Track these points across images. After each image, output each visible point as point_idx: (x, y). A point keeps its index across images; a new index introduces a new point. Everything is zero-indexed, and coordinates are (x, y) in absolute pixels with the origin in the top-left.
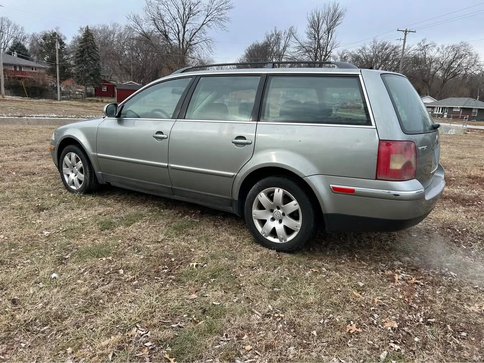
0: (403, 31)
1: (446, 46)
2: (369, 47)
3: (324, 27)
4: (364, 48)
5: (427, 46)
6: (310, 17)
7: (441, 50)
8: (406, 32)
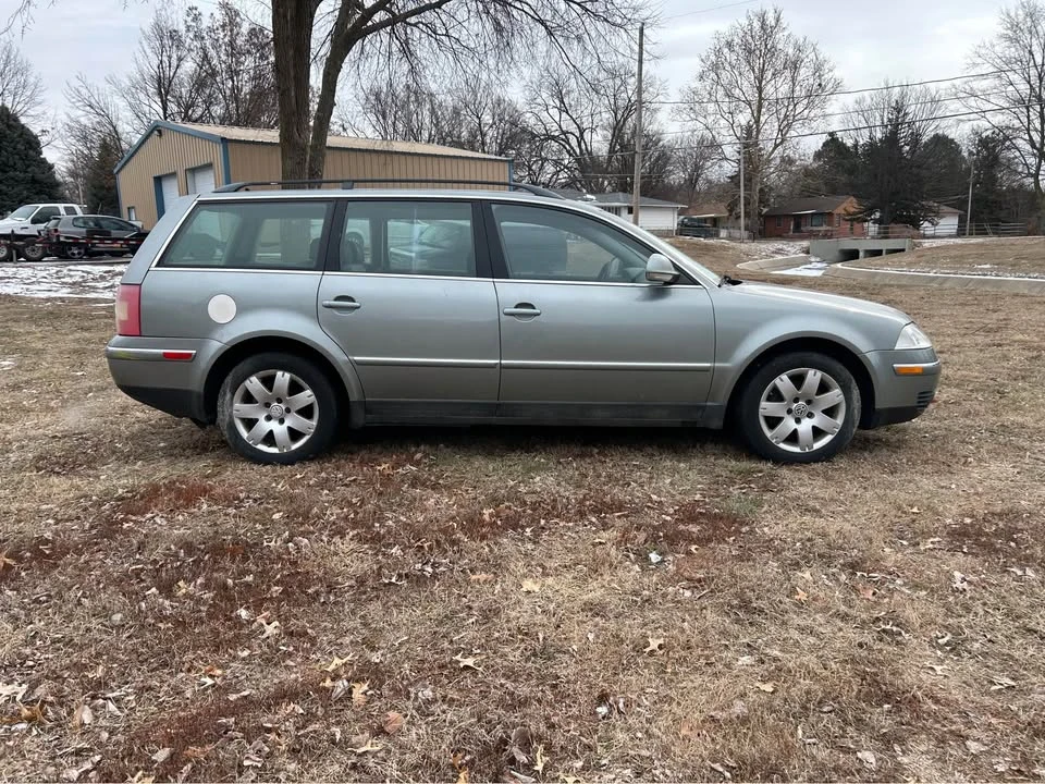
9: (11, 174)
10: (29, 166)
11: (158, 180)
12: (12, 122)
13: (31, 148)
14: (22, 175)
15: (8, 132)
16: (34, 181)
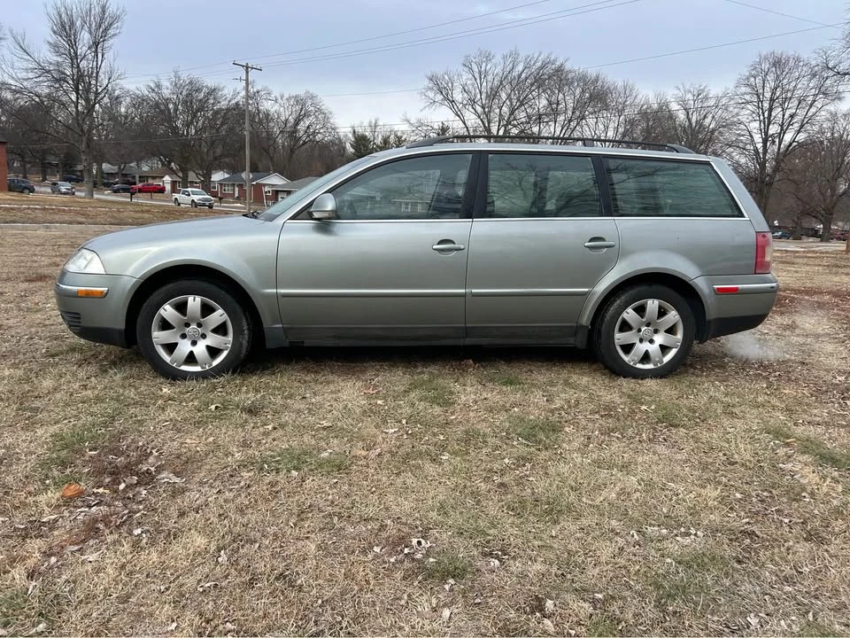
0: (243, 66)
1: (286, 96)
2: (168, 84)
3: (85, 38)
4: (158, 86)
5: (258, 92)
6: (53, 13)
7: (280, 100)
8: (247, 68)
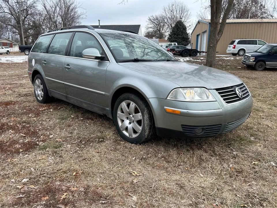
9: (179, 36)
10: (183, 34)
11: (198, 36)
12: (181, 24)
13: (184, 30)
14: (181, 36)
15: (180, 26)
16: (183, 38)
